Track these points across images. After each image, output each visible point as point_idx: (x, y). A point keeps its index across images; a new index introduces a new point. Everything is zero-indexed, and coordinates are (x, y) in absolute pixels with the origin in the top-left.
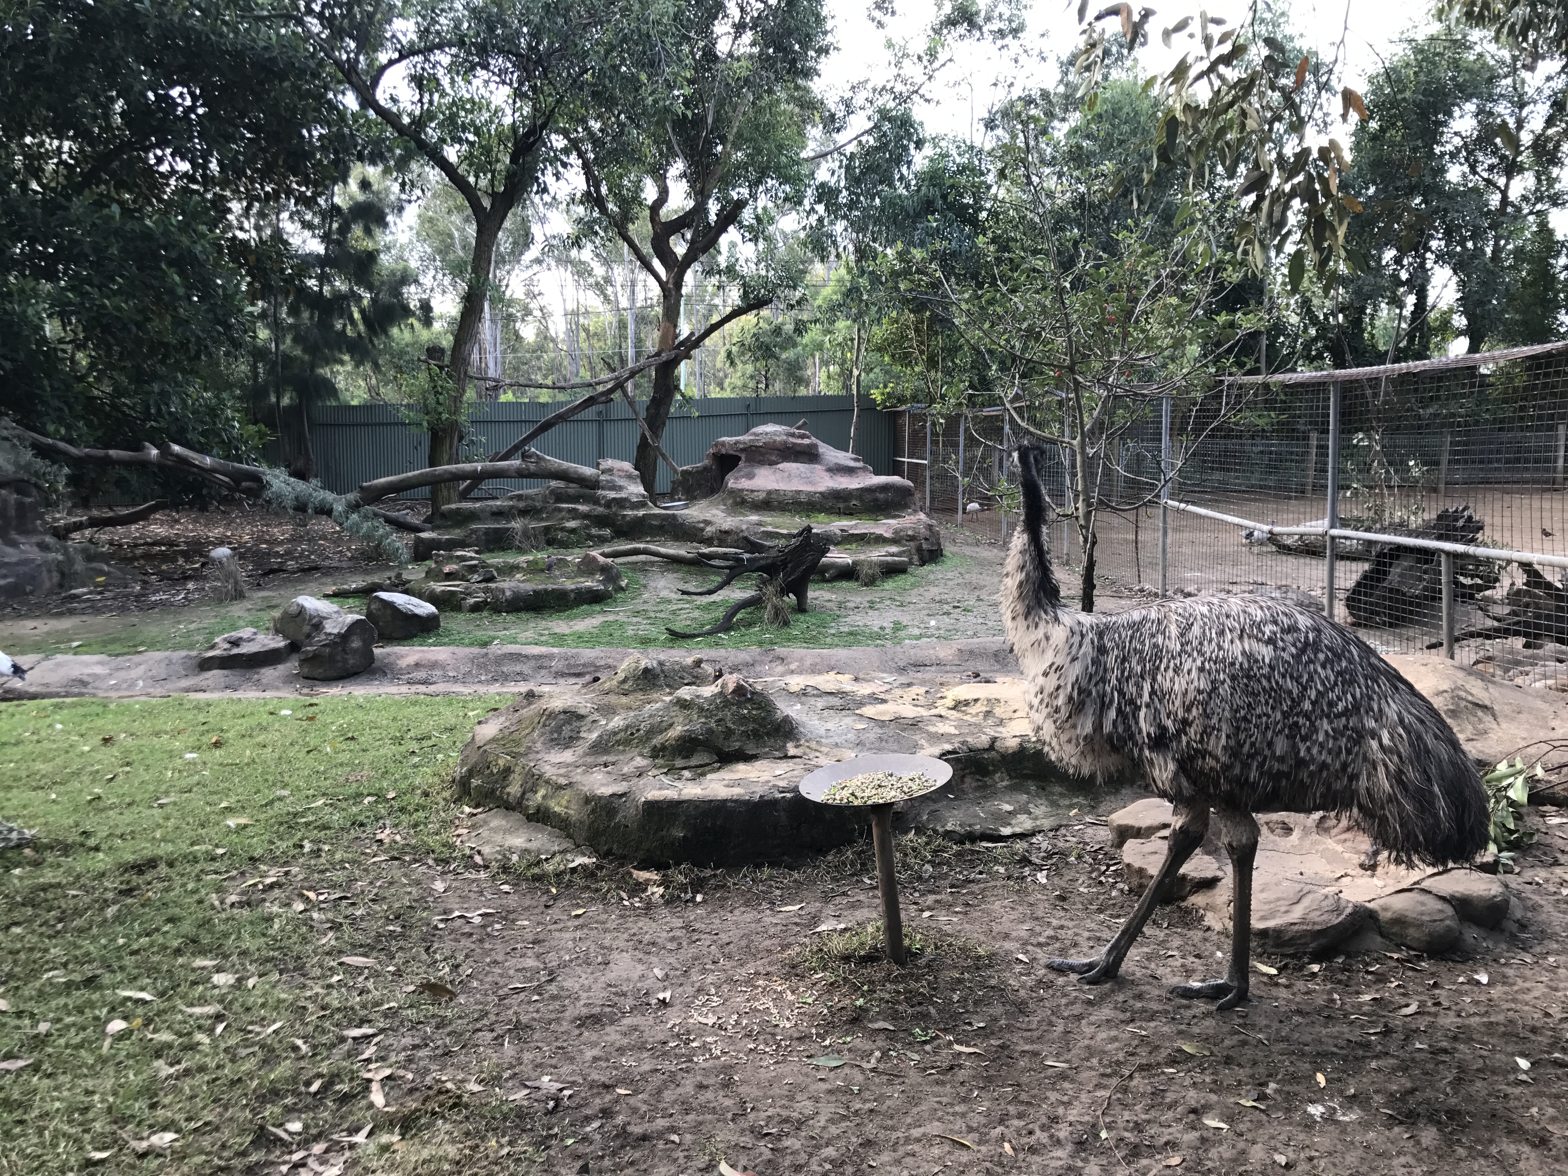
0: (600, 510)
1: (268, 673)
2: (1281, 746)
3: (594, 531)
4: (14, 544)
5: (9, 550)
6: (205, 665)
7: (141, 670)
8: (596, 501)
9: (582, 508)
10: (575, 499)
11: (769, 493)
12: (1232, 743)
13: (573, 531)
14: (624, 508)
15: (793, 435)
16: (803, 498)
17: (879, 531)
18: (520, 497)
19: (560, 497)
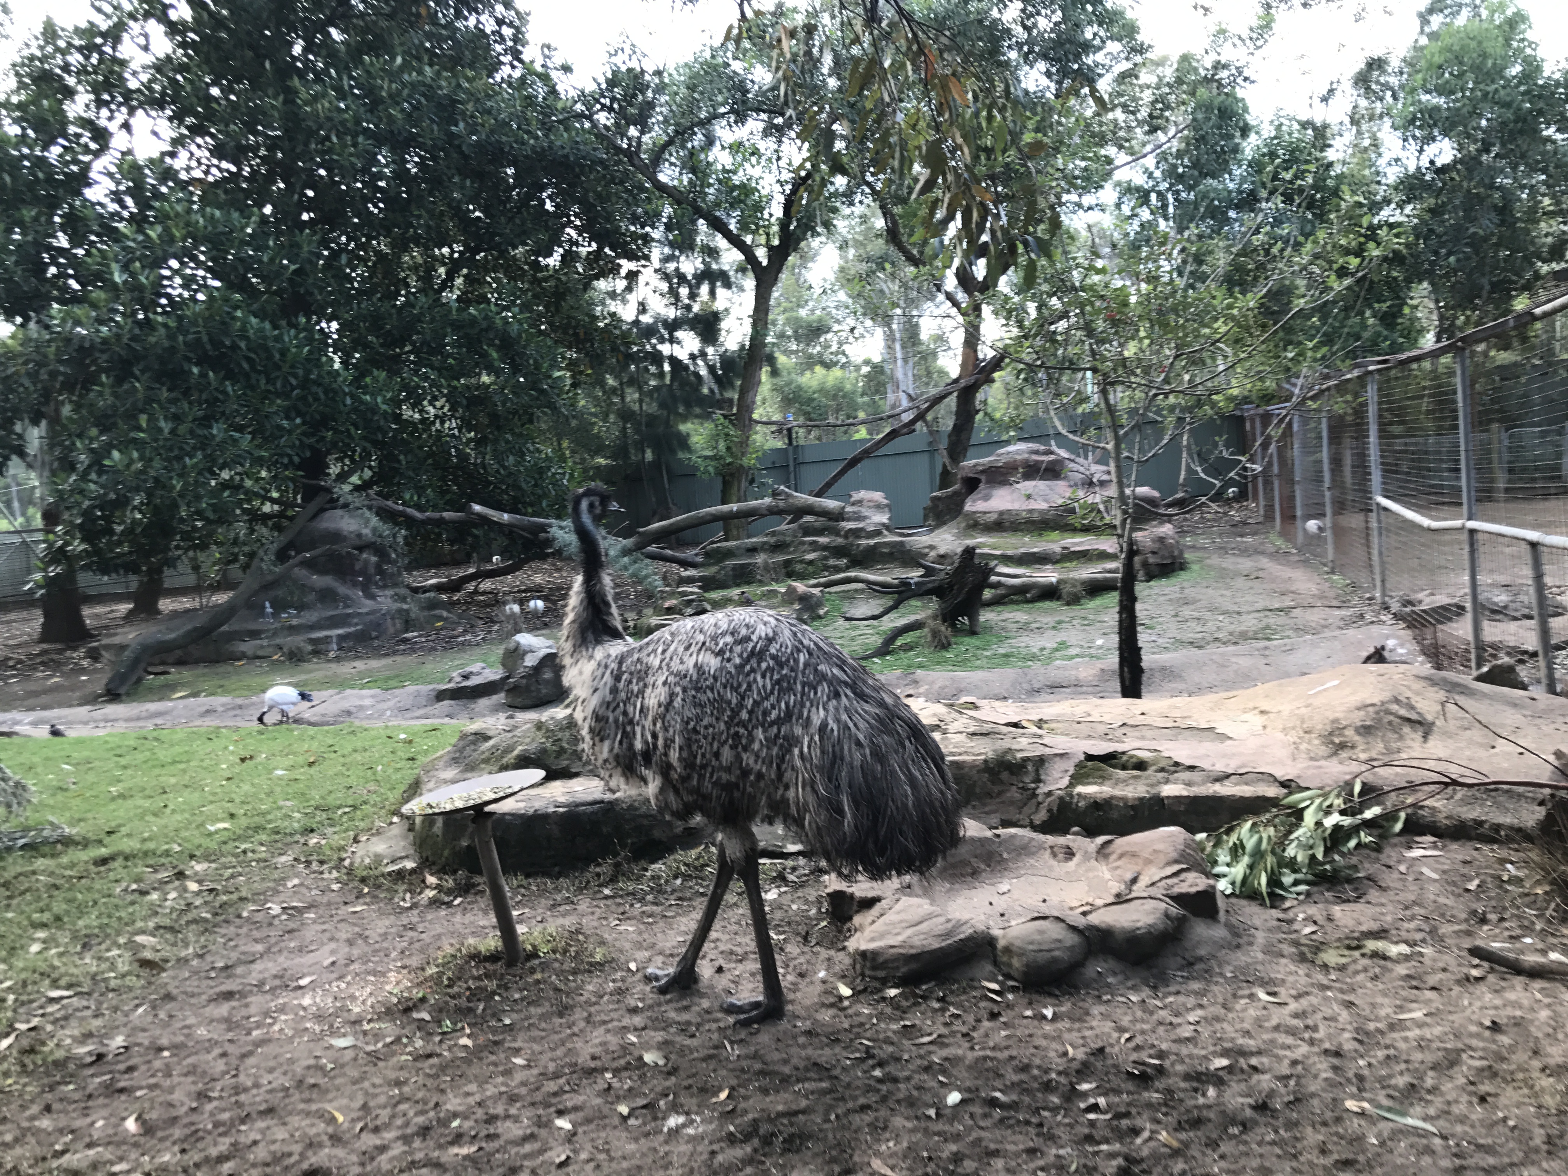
0: (840, 541)
1: (484, 703)
2: (727, 754)
3: (832, 562)
4: (373, 597)
5: (368, 602)
6: (441, 696)
7: (391, 704)
8: (836, 532)
9: (823, 540)
10: (820, 532)
11: (1001, 513)
12: (685, 754)
13: (811, 562)
14: (859, 537)
15: (1037, 452)
16: (1036, 517)
17: (1102, 547)
18: (773, 534)
19: (808, 531)
